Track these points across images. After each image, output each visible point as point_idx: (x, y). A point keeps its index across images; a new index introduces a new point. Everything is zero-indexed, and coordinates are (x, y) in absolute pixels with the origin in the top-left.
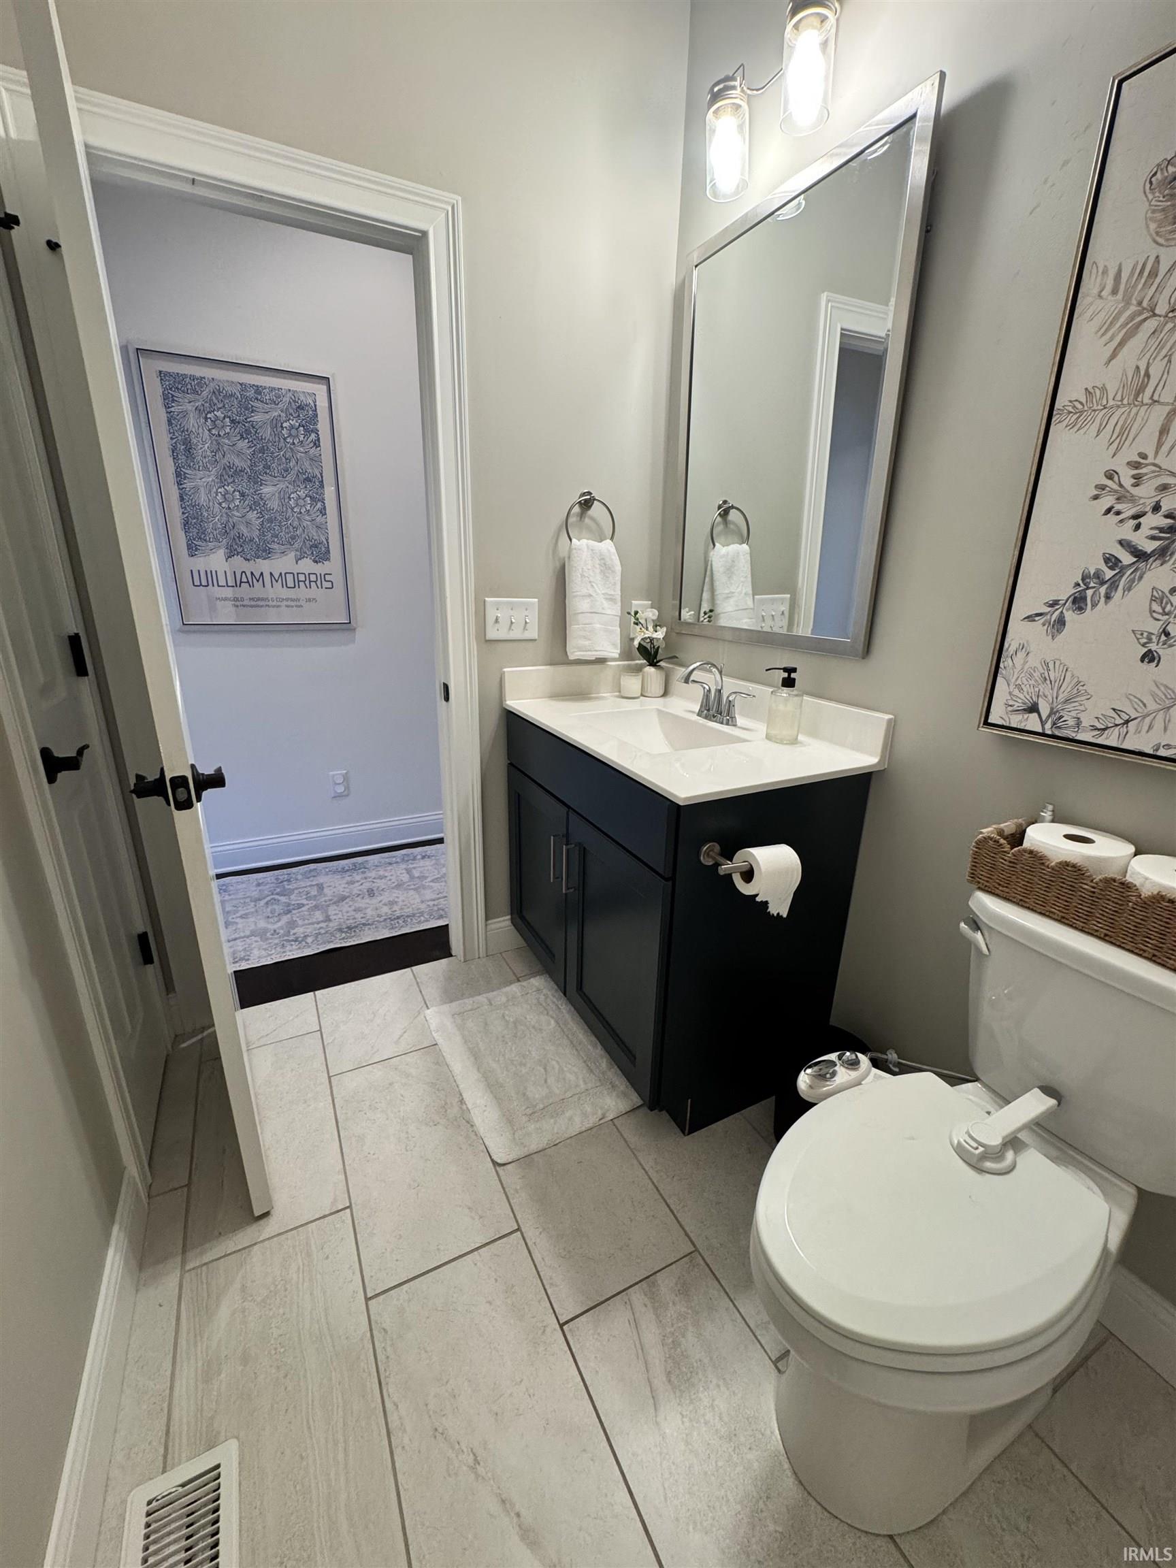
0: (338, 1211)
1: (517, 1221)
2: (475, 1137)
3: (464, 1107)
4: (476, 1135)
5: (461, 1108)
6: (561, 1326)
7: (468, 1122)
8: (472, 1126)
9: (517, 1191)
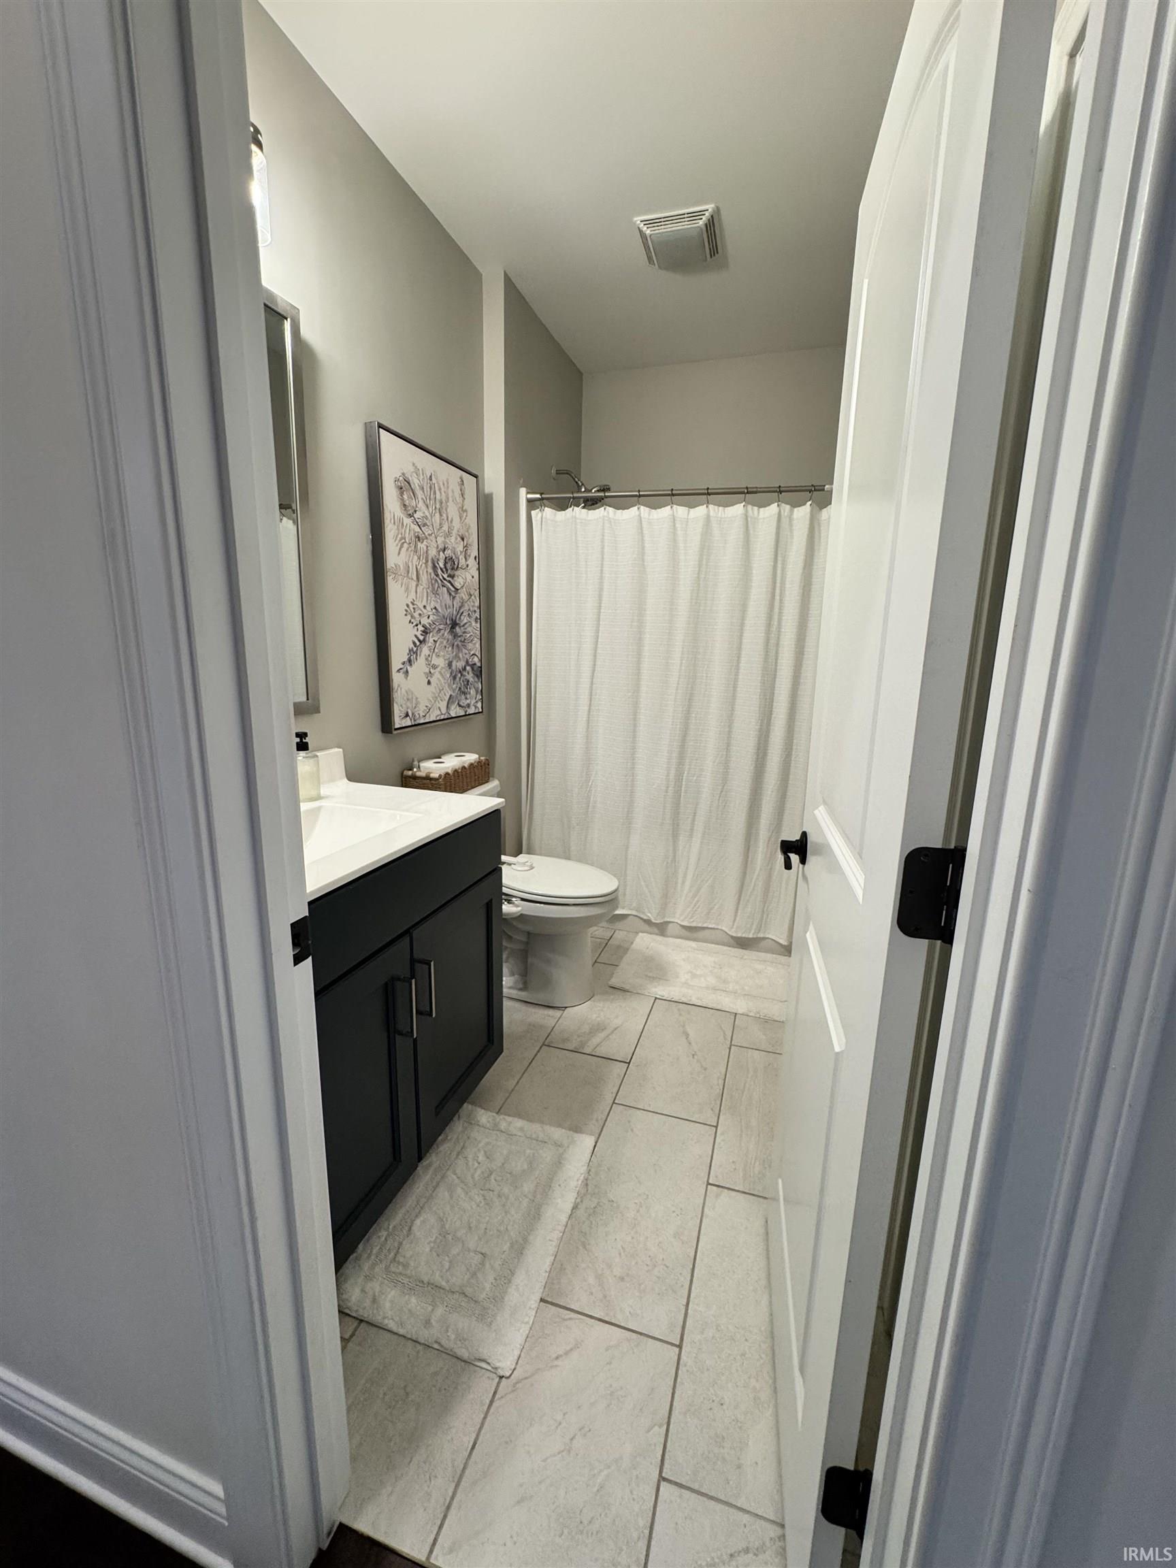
0: (718, 1186)
1: (611, 1107)
2: (593, 1170)
3: (579, 1200)
4: (590, 1170)
5: (582, 1201)
6: (629, 1063)
7: (587, 1185)
8: (587, 1180)
9: (597, 1120)
